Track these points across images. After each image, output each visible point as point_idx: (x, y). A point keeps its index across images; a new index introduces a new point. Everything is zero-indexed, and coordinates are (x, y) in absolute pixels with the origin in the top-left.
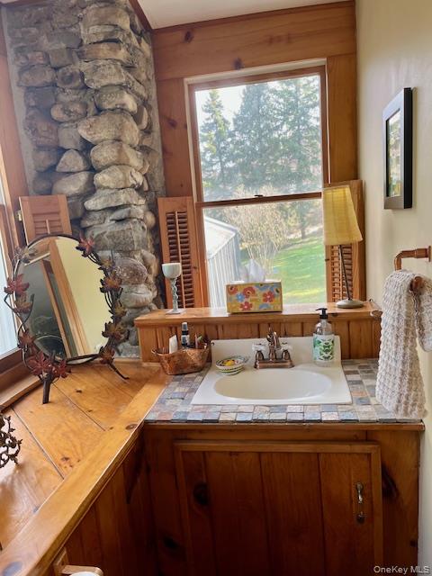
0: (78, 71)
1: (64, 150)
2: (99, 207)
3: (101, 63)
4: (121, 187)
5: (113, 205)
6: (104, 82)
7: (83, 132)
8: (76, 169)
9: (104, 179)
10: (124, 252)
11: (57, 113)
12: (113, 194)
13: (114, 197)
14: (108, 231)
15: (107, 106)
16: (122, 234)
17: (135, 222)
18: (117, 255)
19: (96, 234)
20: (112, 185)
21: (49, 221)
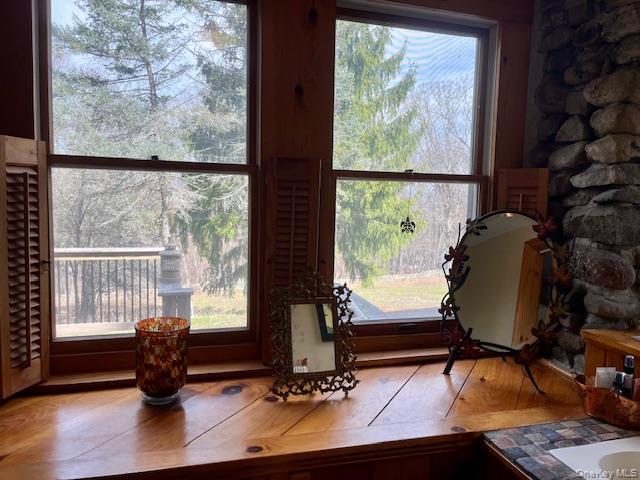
0: (596, 26)
1: (567, 117)
2: (583, 185)
3: (622, 10)
4: (614, 161)
5: (598, 183)
6: (622, 33)
7: (587, 96)
8: (575, 138)
9: (594, 151)
10: (604, 244)
11: (570, 76)
12: (602, 170)
13: (602, 174)
14: (587, 214)
15: (621, 61)
16: (601, 221)
17: (627, 208)
18: (595, 245)
19: (574, 216)
20: (602, 159)
21: (523, 196)
